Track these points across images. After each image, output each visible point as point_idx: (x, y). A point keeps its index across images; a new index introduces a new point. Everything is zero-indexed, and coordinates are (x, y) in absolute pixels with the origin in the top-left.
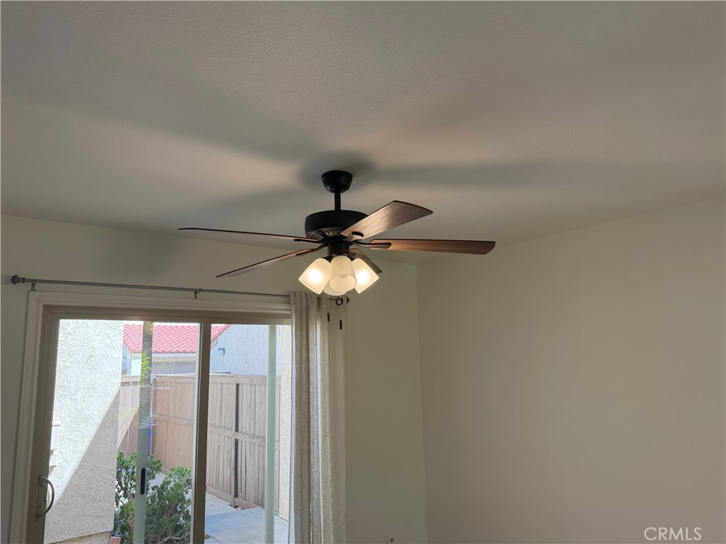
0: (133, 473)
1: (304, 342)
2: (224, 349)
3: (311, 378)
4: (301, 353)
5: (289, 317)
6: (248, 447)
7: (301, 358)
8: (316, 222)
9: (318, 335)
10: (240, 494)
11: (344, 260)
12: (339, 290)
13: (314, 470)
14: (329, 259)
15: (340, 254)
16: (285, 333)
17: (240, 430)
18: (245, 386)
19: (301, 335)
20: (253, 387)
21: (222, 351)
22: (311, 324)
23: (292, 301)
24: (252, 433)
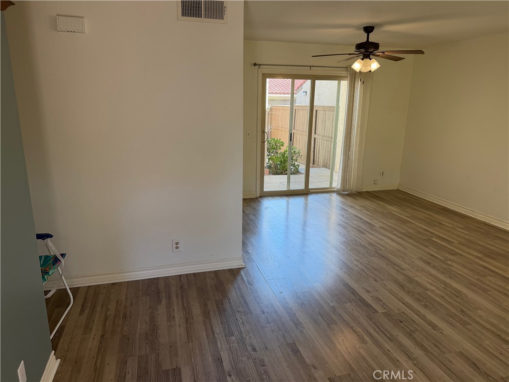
0: (272, 146)
1: (353, 88)
2: (306, 92)
3: (354, 104)
4: (351, 93)
5: (347, 77)
6: (320, 141)
7: (351, 95)
8: (359, 46)
9: (359, 85)
10: (315, 163)
11: (368, 60)
12: (365, 70)
13: (352, 140)
14: (362, 59)
15: (367, 58)
16: (345, 84)
17: (317, 133)
18: (320, 111)
19: (352, 85)
20: (325, 112)
21: (305, 93)
22: (356, 80)
23: (349, 70)
24: (323, 134)
